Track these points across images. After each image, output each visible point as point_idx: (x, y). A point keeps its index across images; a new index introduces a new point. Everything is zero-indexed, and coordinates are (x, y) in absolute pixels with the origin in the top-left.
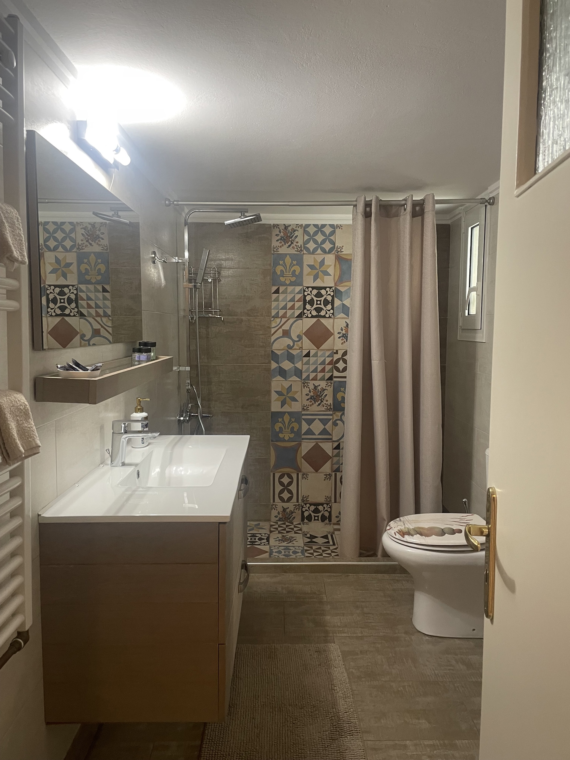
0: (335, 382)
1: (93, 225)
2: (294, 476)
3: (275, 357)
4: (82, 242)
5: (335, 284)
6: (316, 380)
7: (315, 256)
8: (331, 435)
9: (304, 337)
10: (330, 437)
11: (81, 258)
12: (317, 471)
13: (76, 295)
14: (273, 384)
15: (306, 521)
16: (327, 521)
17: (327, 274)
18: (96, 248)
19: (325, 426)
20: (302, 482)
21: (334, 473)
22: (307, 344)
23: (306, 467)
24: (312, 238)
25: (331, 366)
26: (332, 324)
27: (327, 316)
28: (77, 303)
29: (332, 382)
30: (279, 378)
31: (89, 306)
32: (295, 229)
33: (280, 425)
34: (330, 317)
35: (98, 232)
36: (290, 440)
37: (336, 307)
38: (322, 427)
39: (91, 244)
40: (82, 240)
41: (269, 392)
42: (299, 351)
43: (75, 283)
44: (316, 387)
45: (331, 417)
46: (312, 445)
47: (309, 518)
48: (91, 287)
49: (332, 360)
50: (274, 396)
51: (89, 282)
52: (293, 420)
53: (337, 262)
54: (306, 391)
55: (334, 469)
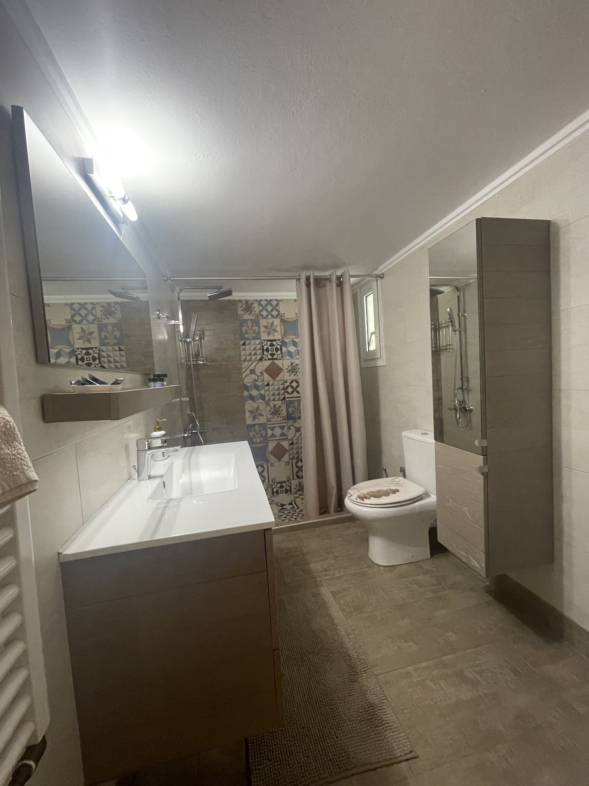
0: (287, 401)
1: (109, 304)
2: (265, 466)
3: (247, 388)
4: (101, 317)
5: (282, 338)
6: (275, 401)
7: (267, 320)
8: (286, 436)
9: (265, 374)
10: (286, 437)
11: (101, 327)
12: (280, 460)
13: (99, 354)
14: (246, 406)
15: (275, 494)
16: (289, 493)
17: (276, 331)
18: (112, 320)
19: (283, 430)
20: (271, 469)
21: (291, 461)
22: (266, 377)
23: (272, 459)
24: (264, 308)
25: (283, 391)
26: (282, 364)
27: (278, 358)
28: (100, 360)
29: (285, 401)
30: (250, 401)
31: (109, 362)
32: (253, 302)
33: (253, 433)
34: (280, 359)
35: (113, 309)
36: (261, 442)
37: (284, 352)
38: (281, 431)
39: (108, 318)
40: (101, 315)
41: (244, 412)
42: (262, 383)
43: (97, 345)
44: (275, 406)
45: (286, 424)
46: (275, 444)
47: (277, 492)
48: (110, 348)
49: (284, 386)
50: (248, 414)
51: (108, 344)
52: (261, 428)
53: (282, 323)
54: (268, 408)
55: (291, 458)
